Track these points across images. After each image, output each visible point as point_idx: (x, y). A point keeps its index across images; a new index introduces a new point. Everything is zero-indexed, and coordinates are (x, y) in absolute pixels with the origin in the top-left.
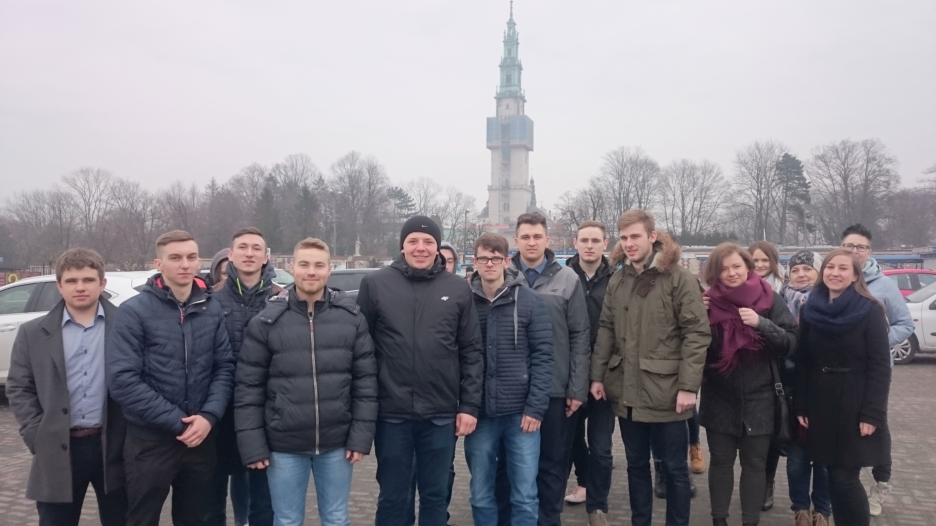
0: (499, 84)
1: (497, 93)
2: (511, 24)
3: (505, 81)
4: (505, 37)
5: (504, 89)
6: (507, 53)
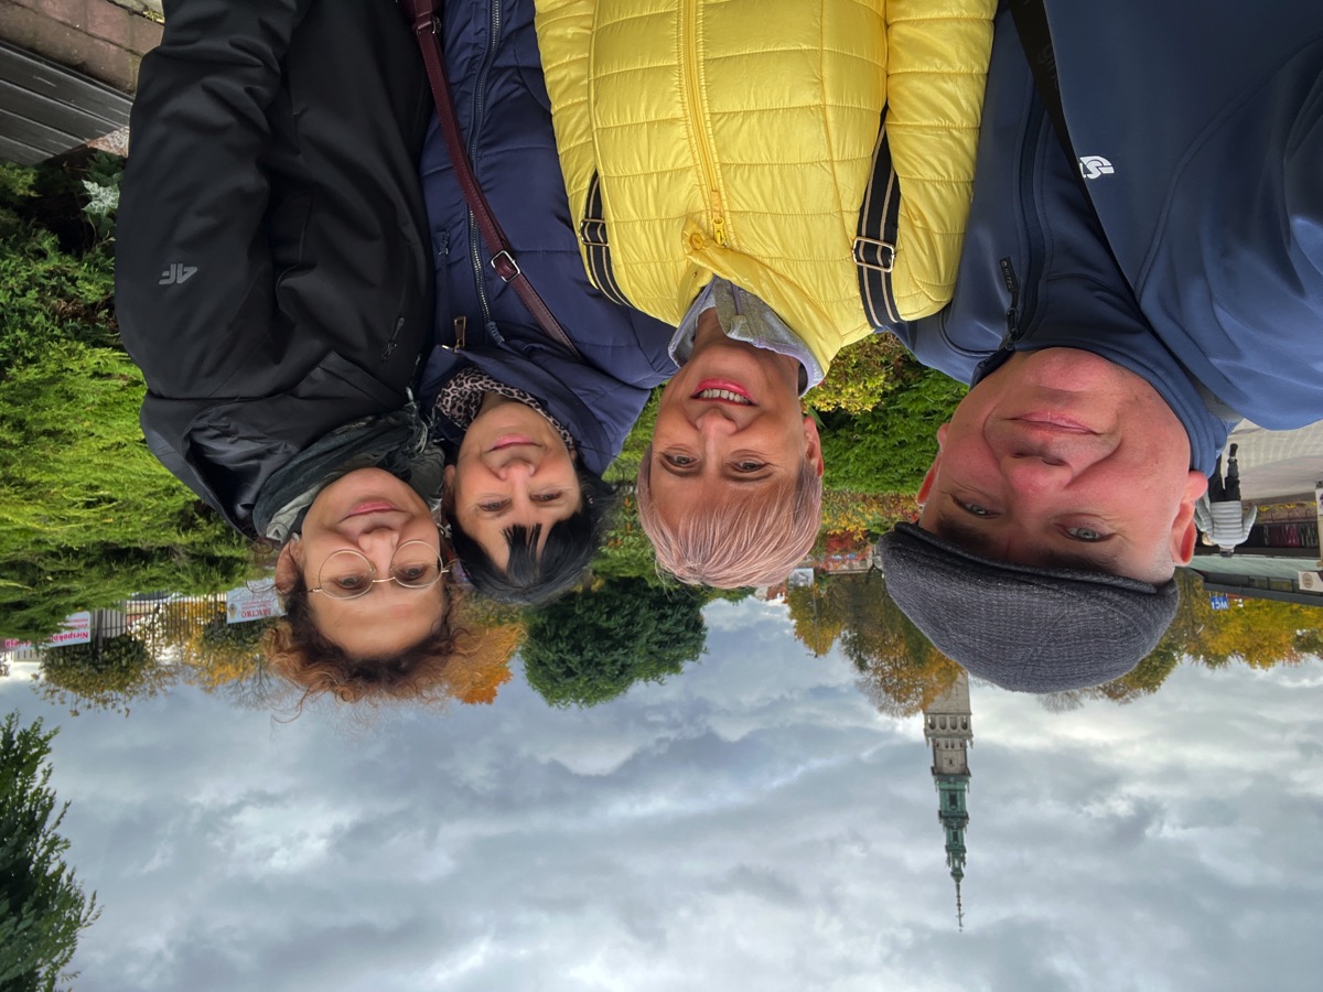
2: (957, 875)
3: (958, 797)
5: (958, 786)
6: (960, 836)
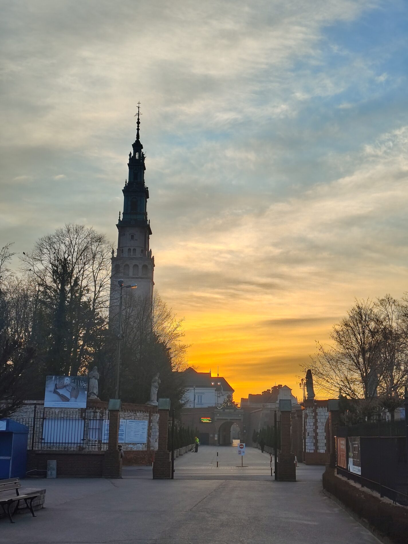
0: (122, 211)
1: (119, 220)
2: (137, 146)
4: (130, 160)
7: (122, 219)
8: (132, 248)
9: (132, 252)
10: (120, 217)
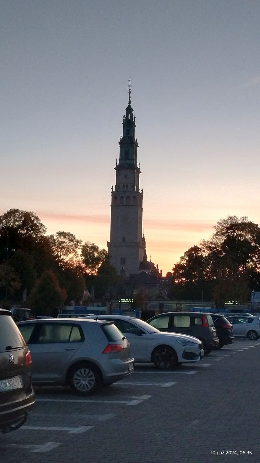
1: (116, 165)
2: (129, 110)
3: (124, 155)
4: (124, 120)
5: (123, 162)
6: (126, 133)
7: (119, 164)
8: (125, 185)
9: (125, 187)
10: (117, 163)
